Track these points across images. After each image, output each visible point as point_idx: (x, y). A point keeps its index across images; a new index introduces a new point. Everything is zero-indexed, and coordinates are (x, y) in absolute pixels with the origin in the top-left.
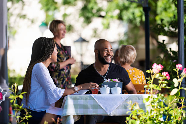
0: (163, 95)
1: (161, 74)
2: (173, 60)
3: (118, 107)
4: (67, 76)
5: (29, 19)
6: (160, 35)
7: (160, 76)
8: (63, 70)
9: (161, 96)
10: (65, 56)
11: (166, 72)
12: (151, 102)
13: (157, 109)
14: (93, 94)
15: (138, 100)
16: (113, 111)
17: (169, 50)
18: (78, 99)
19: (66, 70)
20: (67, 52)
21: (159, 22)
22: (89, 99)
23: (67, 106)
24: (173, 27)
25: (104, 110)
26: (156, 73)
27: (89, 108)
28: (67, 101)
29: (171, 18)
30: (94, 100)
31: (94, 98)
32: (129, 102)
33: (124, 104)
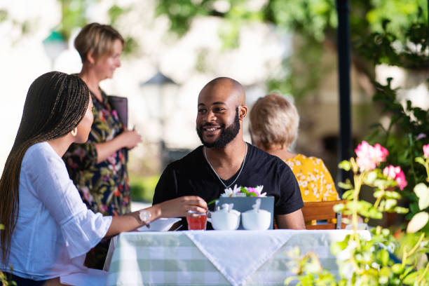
0: (386, 232)
1: (382, 173)
2: (416, 134)
3: (261, 267)
4: (118, 181)
5: (15, 22)
6: (380, 63)
7: (378, 178)
8: (106, 164)
9: (381, 233)
10: (112, 126)
11: (395, 166)
12: (354, 251)
13: (372, 271)
14: (192, 231)
15: (316, 245)
16: (249, 277)
17: (404, 105)
18: (151, 244)
19: (114, 166)
20: (118, 115)
21: (377, 28)
22: (181, 245)
23: (118, 264)
24: (416, 42)
25: (222, 275)
26: (367, 170)
27: (181, 270)
28: (119, 252)
29: (409, 16)
30: (195, 246)
31: (195, 242)
32: (293, 253)
33: (279, 256)
